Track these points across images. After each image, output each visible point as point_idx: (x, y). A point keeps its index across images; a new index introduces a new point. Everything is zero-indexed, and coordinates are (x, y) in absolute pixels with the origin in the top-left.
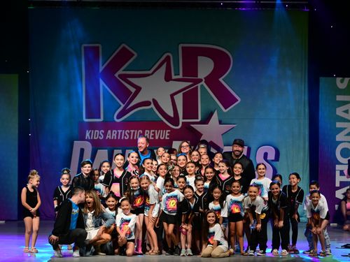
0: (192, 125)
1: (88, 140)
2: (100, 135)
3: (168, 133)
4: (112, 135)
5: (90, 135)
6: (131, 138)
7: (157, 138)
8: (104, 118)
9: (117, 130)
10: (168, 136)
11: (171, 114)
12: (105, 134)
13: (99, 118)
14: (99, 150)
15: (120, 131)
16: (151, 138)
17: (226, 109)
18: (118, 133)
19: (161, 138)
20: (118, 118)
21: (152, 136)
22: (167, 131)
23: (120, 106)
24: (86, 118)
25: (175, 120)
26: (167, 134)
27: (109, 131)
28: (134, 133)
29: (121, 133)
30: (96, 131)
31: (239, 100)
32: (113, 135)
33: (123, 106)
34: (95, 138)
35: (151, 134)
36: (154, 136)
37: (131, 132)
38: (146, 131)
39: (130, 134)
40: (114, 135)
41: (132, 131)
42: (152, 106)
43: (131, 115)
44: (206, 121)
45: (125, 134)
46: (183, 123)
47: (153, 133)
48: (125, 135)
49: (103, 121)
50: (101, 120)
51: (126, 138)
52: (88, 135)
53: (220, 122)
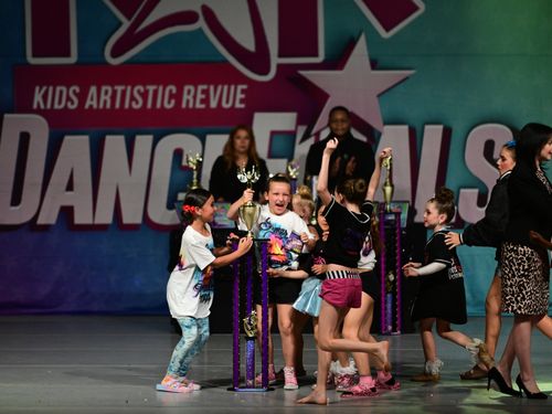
0: (303, 73)
1: (39, 111)
2: (68, 99)
3: (243, 91)
4: (100, 98)
5: (45, 97)
6: (149, 105)
7: (213, 104)
8: (80, 55)
9: (112, 86)
10: (242, 101)
11: (249, 44)
12: (82, 97)
13: (67, 54)
14: (67, 138)
15: (119, 89)
16: (199, 106)
17: (387, 30)
18: (114, 92)
19: (224, 105)
20: (115, 54)
21: (202, 101)
22: (240, 87)
23: (120, 24)
24: (35, 55)
25: (258, 60)
26: (240, 96)
27: (93, 90)
28: (156, 92)
29: (124, 93)
30: (58, 89)
31: (422, 7)
32: (103, 97)
33: (126, 24)
34: (56, 106)
35: (200, 96)
36: (206, 101)
37: (147, 92)
38: (186, 88)
39: (144, 95)
40: (106, 98)
41: (151, 88)
42: (201, 24)
43: (146, 49)
44: (337, 61)
45: (134, 97)
46: (280, 67)
47: (203, 92)
48: (132, 98)
49: (77, 64)
50: (73, 59)
51: (135, 106)
52: (38, 98)
53: (374, 65)
